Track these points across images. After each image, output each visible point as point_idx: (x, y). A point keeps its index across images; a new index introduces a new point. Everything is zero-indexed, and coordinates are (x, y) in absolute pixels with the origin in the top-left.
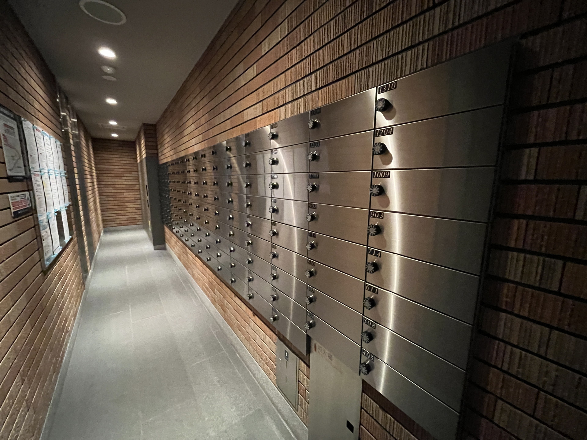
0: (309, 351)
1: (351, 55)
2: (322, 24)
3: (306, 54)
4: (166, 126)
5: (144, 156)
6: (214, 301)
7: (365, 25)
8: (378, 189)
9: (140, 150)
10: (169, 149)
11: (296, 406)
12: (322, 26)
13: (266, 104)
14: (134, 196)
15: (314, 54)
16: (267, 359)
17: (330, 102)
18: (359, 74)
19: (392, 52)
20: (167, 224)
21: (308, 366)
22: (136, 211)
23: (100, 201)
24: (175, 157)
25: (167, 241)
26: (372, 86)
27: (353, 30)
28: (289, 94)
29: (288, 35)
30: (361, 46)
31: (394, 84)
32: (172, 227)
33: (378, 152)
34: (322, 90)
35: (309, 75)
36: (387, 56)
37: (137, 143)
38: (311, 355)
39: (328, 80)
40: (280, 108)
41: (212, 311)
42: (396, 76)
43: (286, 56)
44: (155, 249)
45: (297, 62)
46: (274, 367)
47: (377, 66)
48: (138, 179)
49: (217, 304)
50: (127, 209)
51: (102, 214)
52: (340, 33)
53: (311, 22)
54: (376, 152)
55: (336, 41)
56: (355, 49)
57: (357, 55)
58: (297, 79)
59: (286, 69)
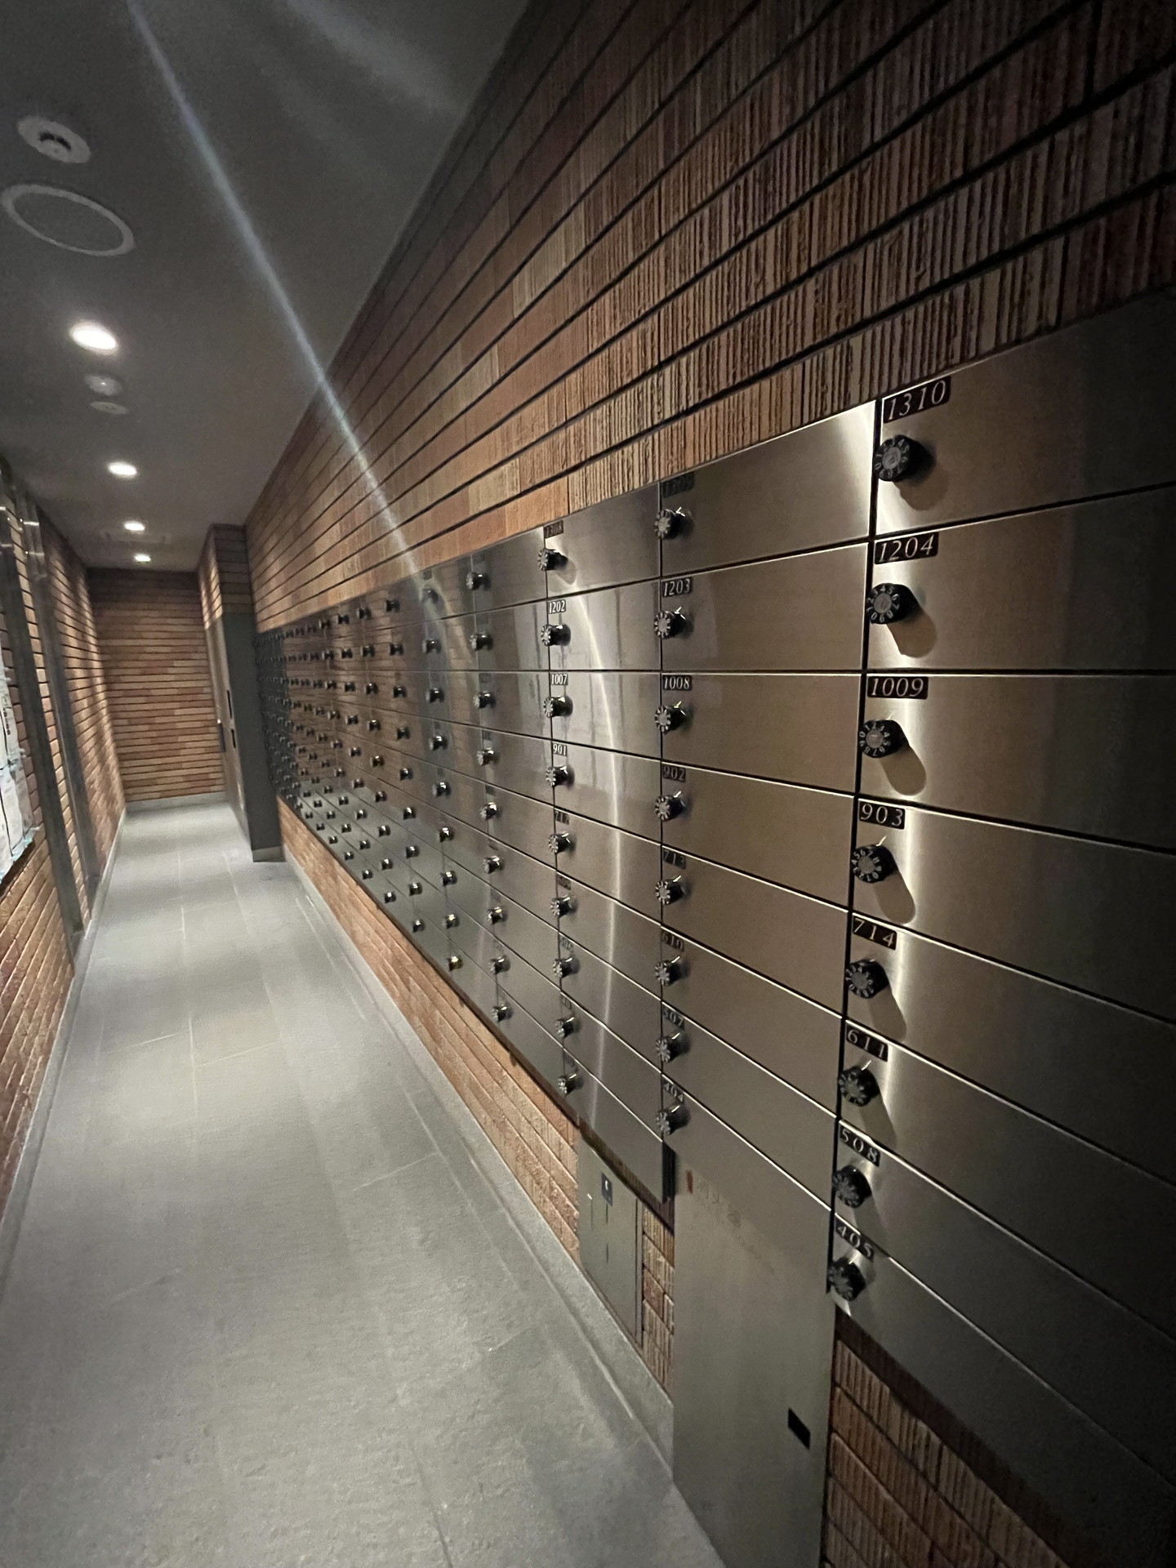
0: (670, 1189)
1: (789, 297)
2: (694, 206)
3: (645, 305)
4: (268, 530)
5: (218, 614)
6: (408, 1012)
7: (834, 197)
8: (887, 735)
9: (209, 594)
10: (277, 593)
11: (637, 1333)
12: (691, 213)
13: (530, 462)
14: (200, 717)
15: (670, 305)
16: (552, 1189)
17: (721, 452)
18: (815, 359)
19: (932, 280)
20: (284, 793)
21: (669, 1228)
22: (206, 757)
23: (114, 734)
24: (295, 615)
25: (285, 838)
26: (860, 399)
27: (795, 215)
28: (596, 432)
29: (588, 248)
30: (821, 266)
31: (940, 386)
32: (296, 801)
33: (885, 616)
34: (697, 415)
35: (653, 370)
36: (912, 293)
37: (202, 576)
38: (678, 1199)
39: (716, 383)
40: (570, 476)
41: (402, 1035)
42: (947, 358)
43: (585, 314)
44: (255, 861)
45: (619, 330)
46: (572, 1211)
47: (879, 329)
48: (209, 673)
49: (416, 1019)
50: (183, 752)
51: (120, 768)
52: (750, 231)
53: (656, 202)
54: (879, 615)
55: (738, 255)
56: (801, 280)
57: (810, 296)
58: (617, 385)
59: (586, 355)
